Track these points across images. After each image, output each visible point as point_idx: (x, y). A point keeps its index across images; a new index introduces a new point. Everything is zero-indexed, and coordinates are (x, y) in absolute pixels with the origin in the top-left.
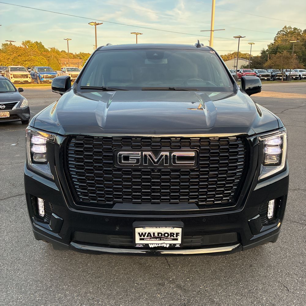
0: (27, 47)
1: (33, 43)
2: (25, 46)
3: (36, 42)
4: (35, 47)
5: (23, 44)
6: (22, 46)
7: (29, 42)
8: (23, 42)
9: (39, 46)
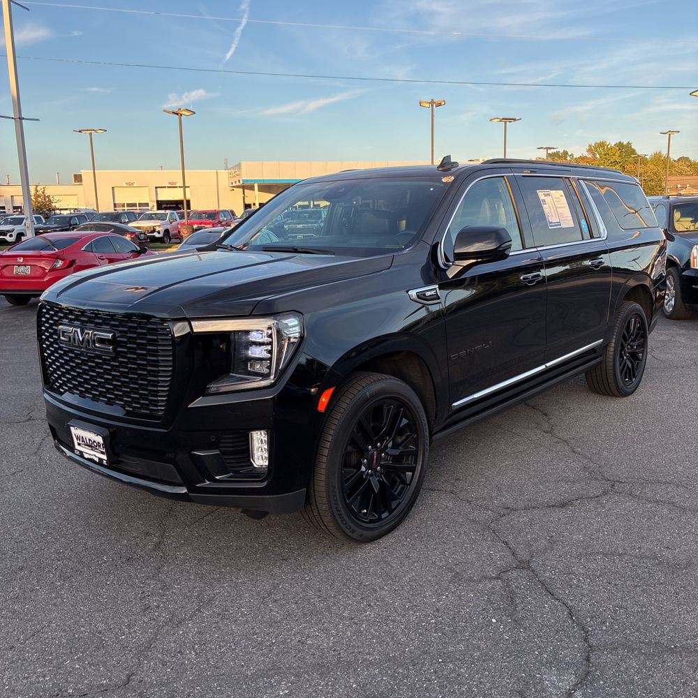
0: (598, 156)
1: (613, 145)
2: (594, 154)
3: (620, 143)
4: (614, 155)
5: (590, 150)
6: (586, 154)
7: (602, 145)
8: (590, 146)
9: (625, 150)
